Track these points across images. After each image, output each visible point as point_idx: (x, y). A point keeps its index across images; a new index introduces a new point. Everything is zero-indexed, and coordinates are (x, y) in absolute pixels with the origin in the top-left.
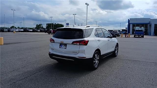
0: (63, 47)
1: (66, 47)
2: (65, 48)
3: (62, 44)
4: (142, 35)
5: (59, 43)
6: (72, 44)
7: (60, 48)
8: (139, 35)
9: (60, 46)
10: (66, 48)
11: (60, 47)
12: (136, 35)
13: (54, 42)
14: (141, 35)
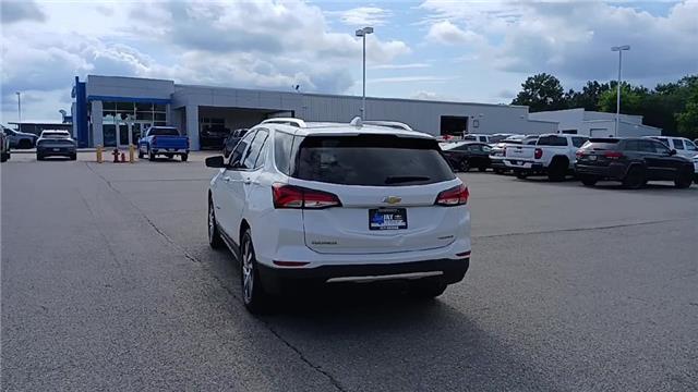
0: (388, 221)
1: (405, 220)
2: (401, 227)
3: (381, 210)
4: (184, 151)
5: (365, 207)
6: (436, 203)
7: (371, 228)
8: (172, 150)
9: (370, 222)
10: (406, 227)
11: (373, 225)
12: (160, 150)
13: (340, 205)
14: (180, 151)
